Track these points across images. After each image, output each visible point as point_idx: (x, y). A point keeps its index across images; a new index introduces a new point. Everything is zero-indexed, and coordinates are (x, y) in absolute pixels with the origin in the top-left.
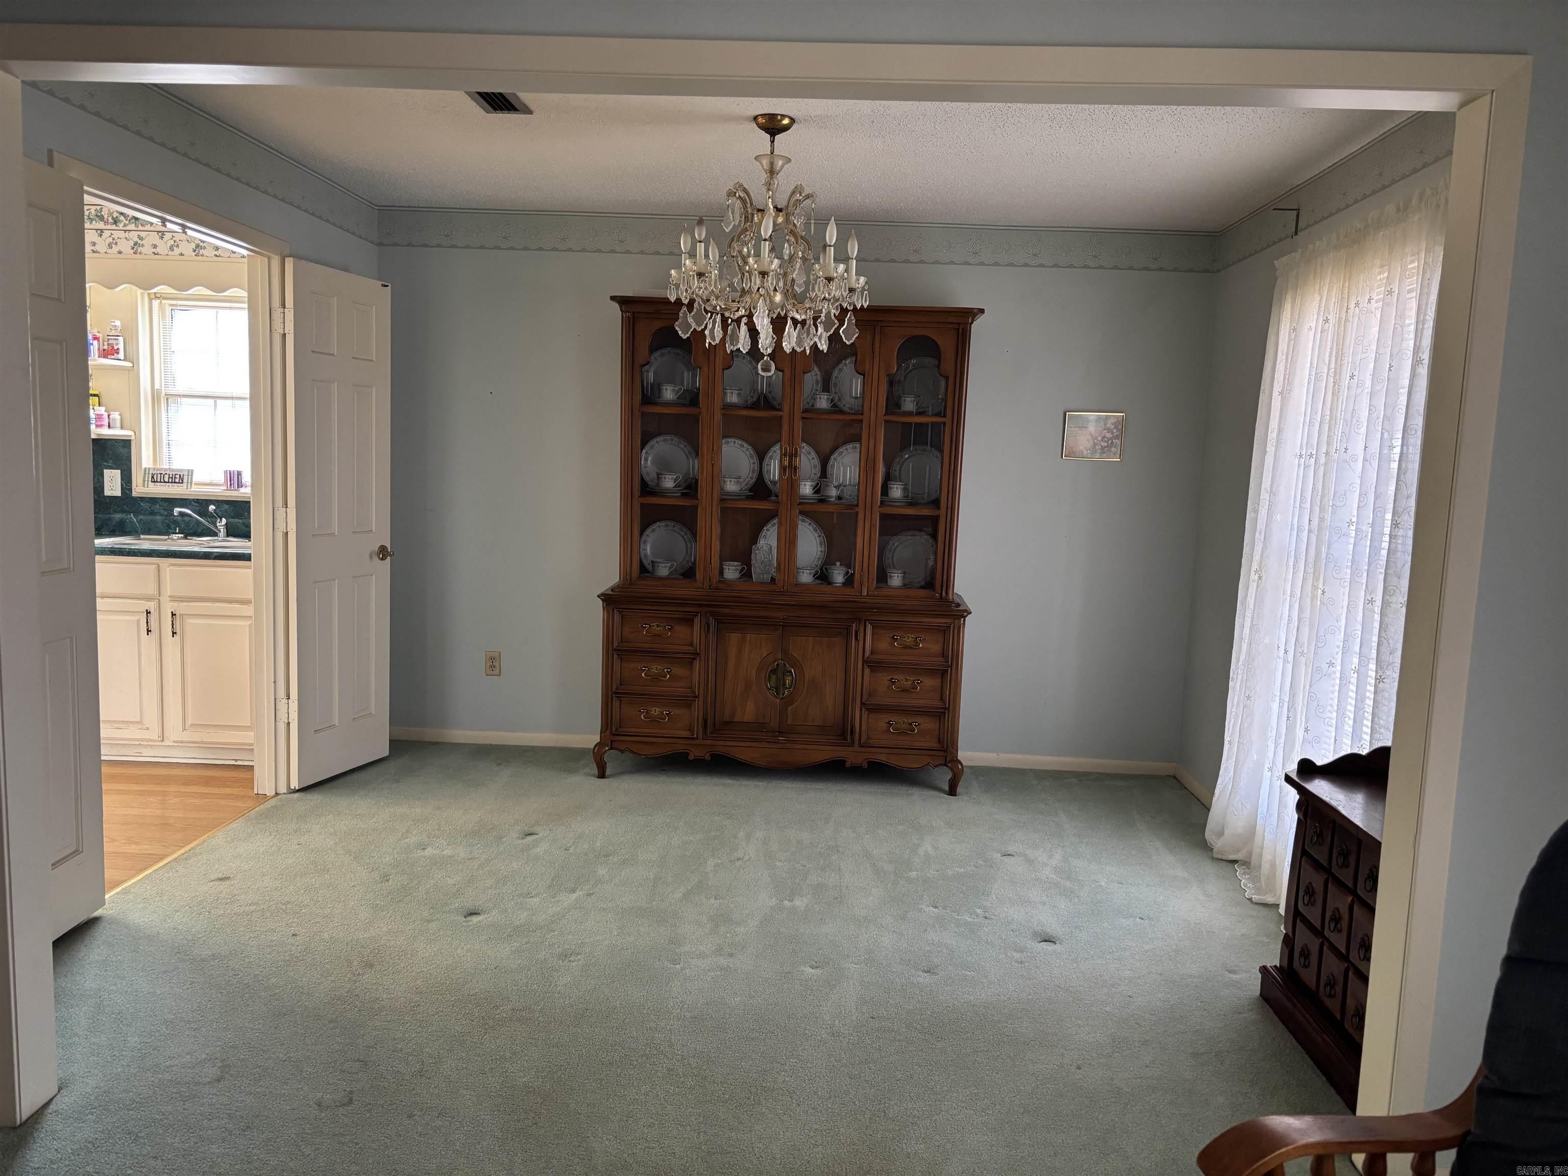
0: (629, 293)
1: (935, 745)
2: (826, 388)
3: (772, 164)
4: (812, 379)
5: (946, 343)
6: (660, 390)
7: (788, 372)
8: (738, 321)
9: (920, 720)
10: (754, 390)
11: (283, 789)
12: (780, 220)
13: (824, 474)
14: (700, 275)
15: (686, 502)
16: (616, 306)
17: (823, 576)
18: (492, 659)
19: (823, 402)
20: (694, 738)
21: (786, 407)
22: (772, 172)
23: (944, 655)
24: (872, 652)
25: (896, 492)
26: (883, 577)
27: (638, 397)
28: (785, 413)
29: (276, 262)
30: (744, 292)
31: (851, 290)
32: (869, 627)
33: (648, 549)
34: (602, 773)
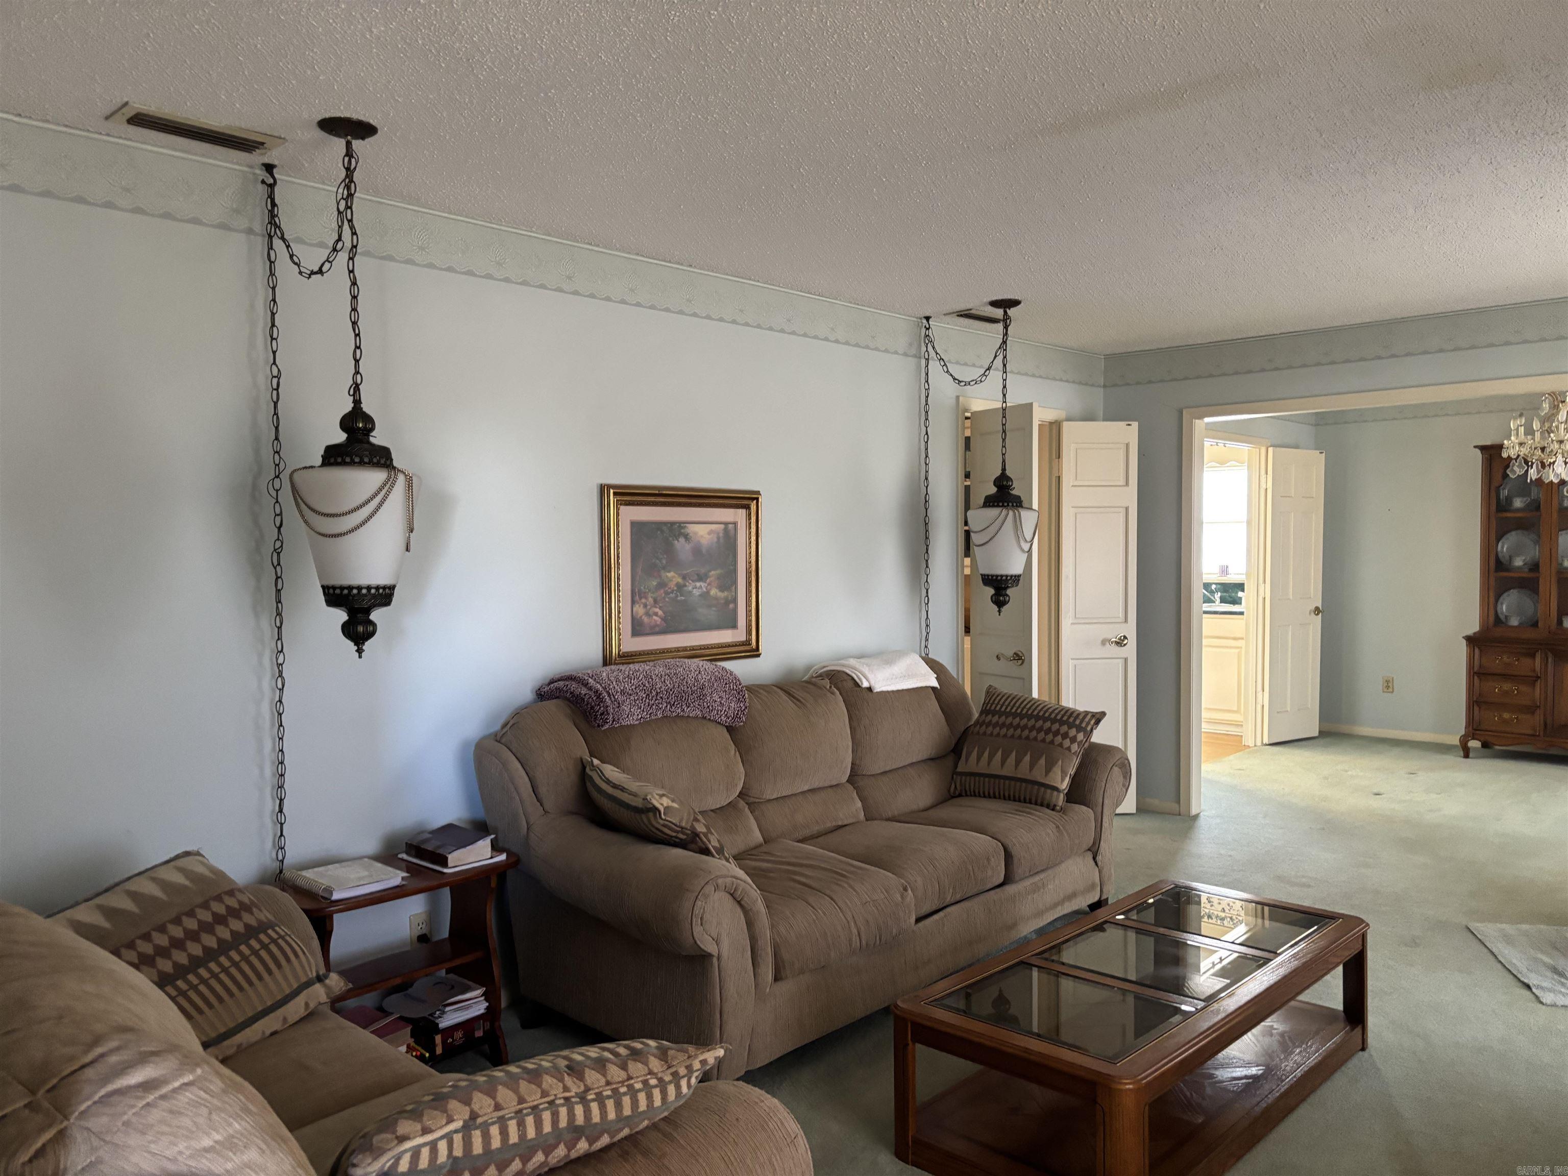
0: (1488, 443)
6: (1511, 503)
8: (1551, 465)
11: (1258, 743)
14: (1521, 444)
15: (1532, 575)
16: (1478, 452)
18: (1387, 682)
20: (1536, 736)
27: (1494, 508)
29: (1263, 450)
33: (1504, 608)
34: (1466, 756)
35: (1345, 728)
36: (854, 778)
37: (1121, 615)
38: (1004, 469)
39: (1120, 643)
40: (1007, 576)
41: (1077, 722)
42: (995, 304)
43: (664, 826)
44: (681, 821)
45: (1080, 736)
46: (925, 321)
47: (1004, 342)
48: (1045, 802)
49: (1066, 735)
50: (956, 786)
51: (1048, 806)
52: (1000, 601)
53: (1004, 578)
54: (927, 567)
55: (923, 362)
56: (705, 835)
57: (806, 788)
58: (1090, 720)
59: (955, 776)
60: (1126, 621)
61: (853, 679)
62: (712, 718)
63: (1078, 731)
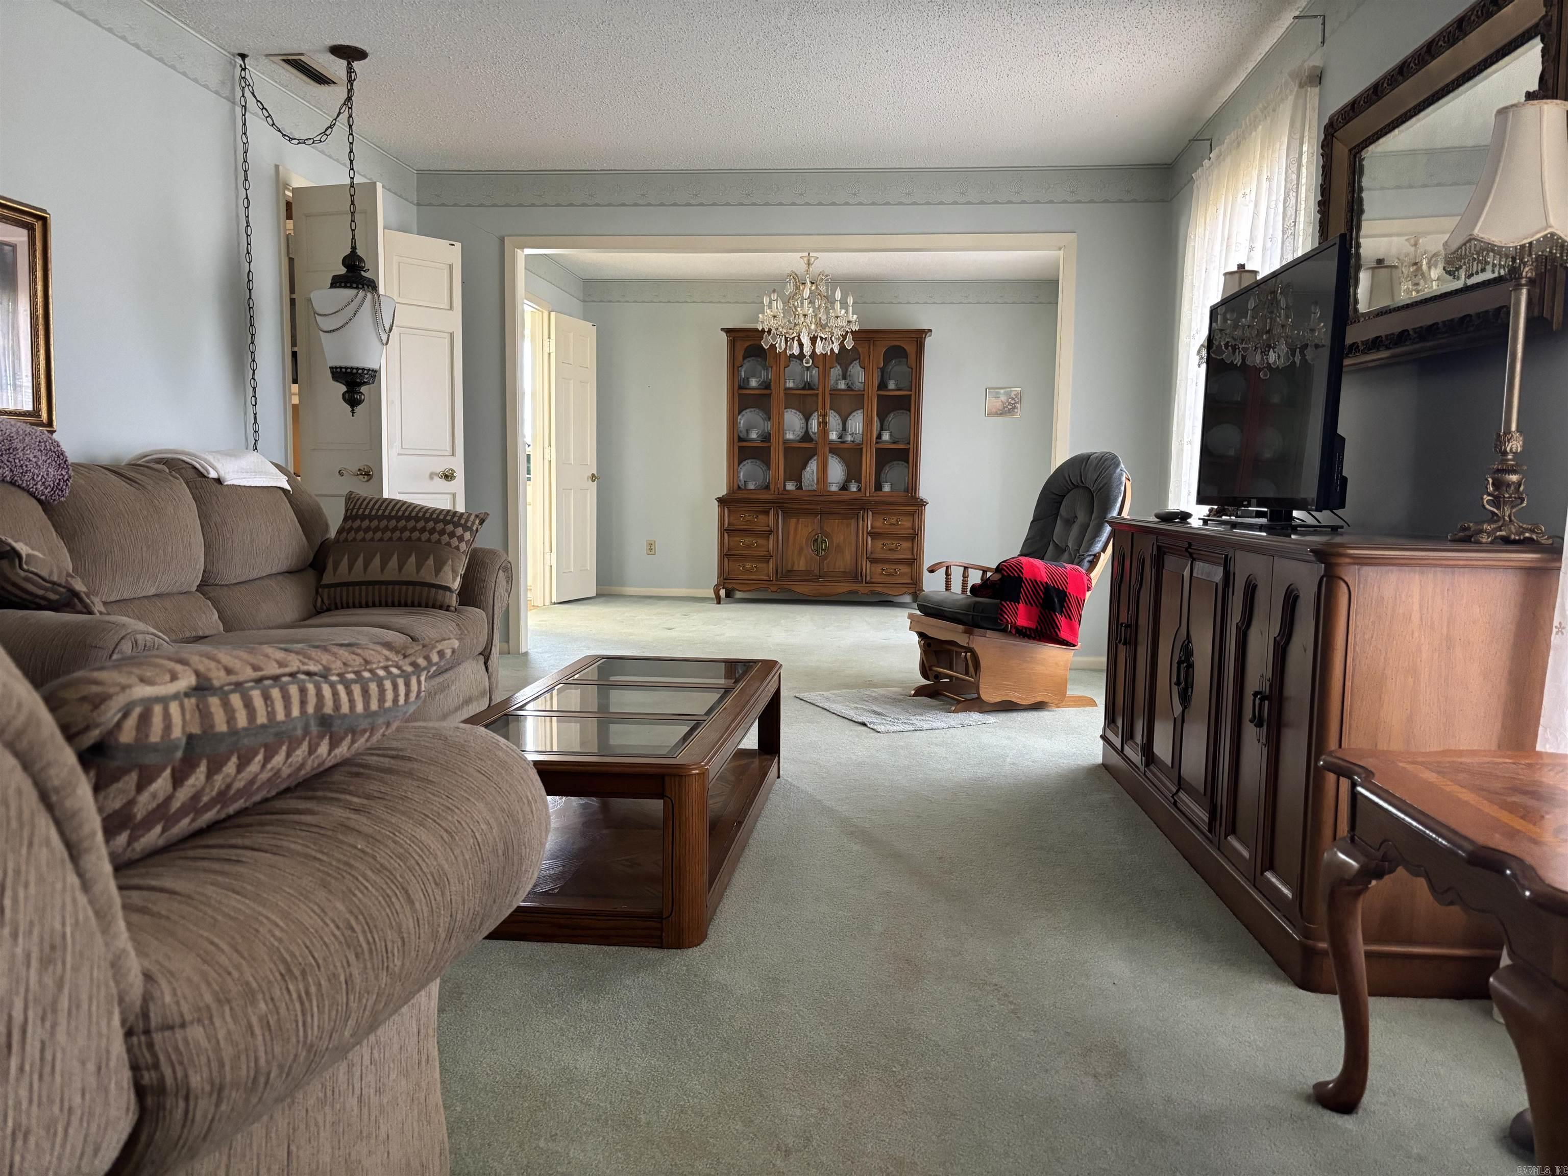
0: (733, 326)
1: (909, 581)
2: (844, 377)
3: (809, 260)
4: (836, 371)
5: (911, 349)
6: (748, 381)
7: (821, 368)
8: (793, 339)
9: (901, 567)
10: (803, 380)
11: (547, 602)
12: (813, 288)
13: (844, 429)
14: (774, 317)
15: (765, 445)
16: (724, 335)
17: (844, 488)
19: (842, 385)
20: (769, 580)
21: (820, 389)
22: (809, 264)
23: (913, 528)
24: (872, 528)
25: (886, 436)
26: (879, 487)
27: (738, 387)
28: (820, 392)
29: (546, 314)
30: (796, 325)
31: (849, 322)
32: (870, 513)
33: (742, 475)
34: (719, 603)
35: (616, 589)
36: (205, 586)
37: (448, 447)
38: (354, 248)
39: (448, 476)
40: (363, 369)
41: (463, 521)
42: (338, 51)
43: (26, 579)
44: (51, 573)
45: (467, 536)
46: (239, 61)
47: (349, 99)
48: (438, 604)
49: (452, 535)
50: (322, 601)
51: (441, 608)
52: (352, 400)
53: (360, 371)
54: (253, 361)
55: (239, 110)
56: (87, 595)
57: (152, 591)
58: (474, 520)
59: (320, 590)
60: (453, 454)
61: (195, 468)
62: (24, 485)
63: (465, 531)
